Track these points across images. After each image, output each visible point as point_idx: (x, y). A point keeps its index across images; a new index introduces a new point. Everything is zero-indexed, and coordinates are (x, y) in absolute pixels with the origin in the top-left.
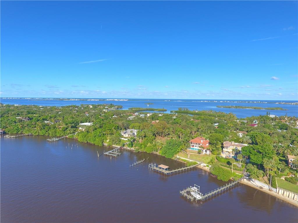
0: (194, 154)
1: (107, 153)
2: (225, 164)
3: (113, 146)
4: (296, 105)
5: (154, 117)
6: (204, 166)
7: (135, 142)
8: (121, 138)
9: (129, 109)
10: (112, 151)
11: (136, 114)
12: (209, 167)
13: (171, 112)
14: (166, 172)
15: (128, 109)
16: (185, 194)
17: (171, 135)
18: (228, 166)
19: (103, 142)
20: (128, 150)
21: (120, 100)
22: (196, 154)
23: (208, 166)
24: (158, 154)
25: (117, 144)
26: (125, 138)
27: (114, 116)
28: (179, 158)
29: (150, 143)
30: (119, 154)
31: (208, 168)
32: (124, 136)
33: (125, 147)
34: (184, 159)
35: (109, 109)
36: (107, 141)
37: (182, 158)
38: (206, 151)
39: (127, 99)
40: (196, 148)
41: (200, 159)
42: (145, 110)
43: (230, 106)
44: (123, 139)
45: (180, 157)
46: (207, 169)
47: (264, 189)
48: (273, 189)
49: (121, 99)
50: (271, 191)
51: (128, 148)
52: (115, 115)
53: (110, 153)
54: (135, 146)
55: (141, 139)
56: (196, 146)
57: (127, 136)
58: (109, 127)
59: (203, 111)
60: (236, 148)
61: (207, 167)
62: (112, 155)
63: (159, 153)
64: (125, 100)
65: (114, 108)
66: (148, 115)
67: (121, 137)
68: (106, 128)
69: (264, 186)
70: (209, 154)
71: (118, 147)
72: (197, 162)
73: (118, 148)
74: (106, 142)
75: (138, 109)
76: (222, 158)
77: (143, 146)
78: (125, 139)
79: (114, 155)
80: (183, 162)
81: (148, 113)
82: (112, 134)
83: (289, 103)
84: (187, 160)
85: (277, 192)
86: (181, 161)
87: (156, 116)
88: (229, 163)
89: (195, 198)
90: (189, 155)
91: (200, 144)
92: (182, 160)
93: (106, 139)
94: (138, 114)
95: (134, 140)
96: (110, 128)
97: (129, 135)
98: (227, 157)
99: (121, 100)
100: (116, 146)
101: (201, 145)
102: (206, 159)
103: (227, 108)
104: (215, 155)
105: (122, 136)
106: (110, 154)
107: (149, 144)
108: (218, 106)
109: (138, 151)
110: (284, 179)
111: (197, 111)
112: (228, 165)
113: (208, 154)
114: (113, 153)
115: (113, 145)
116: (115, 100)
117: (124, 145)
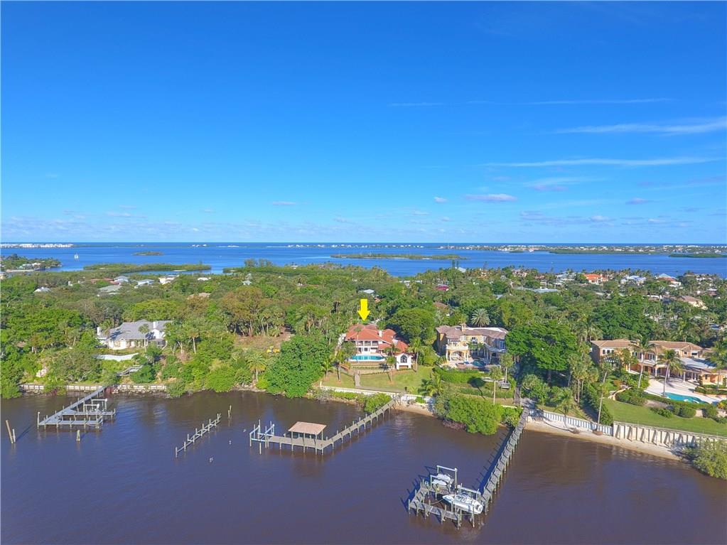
0: (371, 372)
1: (53, 420)
2: (466, 387)
3: (71, 387)
4: (473, 249)
5: (189, 285)
6: (411, 401)
7: (163, 361)
8: (101, 357)
9: (84, 268)
10: (75, 409)
11: (120, 279)
12: (424, 402)
13: (224, 272)
14: (321, 445)
15: (82, 269)
16: (430, 509)
17: (276, 328)
18: (474, 389)
19: (17, 381)
20: (140, 393)
21: (42, 246)
22: (376, 371)
23: (419, 400)
24: (255, 390)
25: (85, 380)
26: (118, 353)
27: (38, 290)
28: (331, 391)
29: (222, 358)
30: (110, 413)
31: (423, 405)
32: (111, 345)
33: (124, 387)
34: (345, 390)
35: (8, 271)
36: (38, 375)
37: (338, 390)
38: (404, 359)
39: (68, 243)
40: (368, 353)
41: (393, 383)
42: (142, 271)
43: (361, 254)
44: (108, 357)
45: (331, 387)
46: (422, 407)
47: (582, 433)
48: (602, 428)
49: (45, 244)
50: (600, 435)
51: (135, 387)
52: (45, 287)
53: (66, 418)
54: (164, 378)
55: (182, 351)
56: (366, 349)
57: (123, 345)
58: (44, 321)
59: (311, 266)
60: (474, 340)
61: (418, 404)
62: (76, 423)
63: (257, 386)
64: (62, 246)
65: (26, 268)
66: (163, 281)
67: (103, 353)
68: (32, 328)
69: (578, 426)
70: (412, 366)
71: (94, 388)
72: (387, 394)
73: (97, 393)
74: (35, 377)
75: (119, 269)
76: (452, 370)
77: (196, 372)
78: (118, 359)
79: (90, 423)
80: (346, 401)
81: (160, 276)
82: (59, 345)
83: (462, 246)
84: (357, 394)
85: (614, 435)
86: (339, 399)
87: (192, 281)
88: (475, 382)
89: (466, 515)
90: (357, 378)
91: (377, 342)
92: (341, 395)
93: (35, 368)
94: (129, 280)
95: (157, 357)
96: (50, 325)
97: (131, 341)
98: (462, 367)
99: (47, 246)
100: (82, 388)
101: (380, 343)
102: (409, 381)
103: (355, 258)
104: (430, 365)
105: (106, 350)
106: (69, 423)
107: (216, 364)
108: (336, 255)
109: (180, 392)
110: (614, 399)
111: (295, 267)
112: (473, 386)
113: (410, 367)
114: (79, 413)
115: (67, 384)
116: (23, 245)
117: (118, 379)
